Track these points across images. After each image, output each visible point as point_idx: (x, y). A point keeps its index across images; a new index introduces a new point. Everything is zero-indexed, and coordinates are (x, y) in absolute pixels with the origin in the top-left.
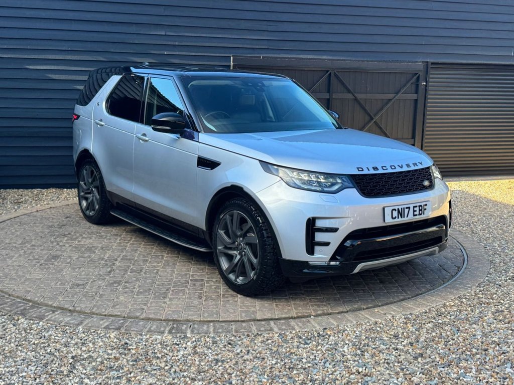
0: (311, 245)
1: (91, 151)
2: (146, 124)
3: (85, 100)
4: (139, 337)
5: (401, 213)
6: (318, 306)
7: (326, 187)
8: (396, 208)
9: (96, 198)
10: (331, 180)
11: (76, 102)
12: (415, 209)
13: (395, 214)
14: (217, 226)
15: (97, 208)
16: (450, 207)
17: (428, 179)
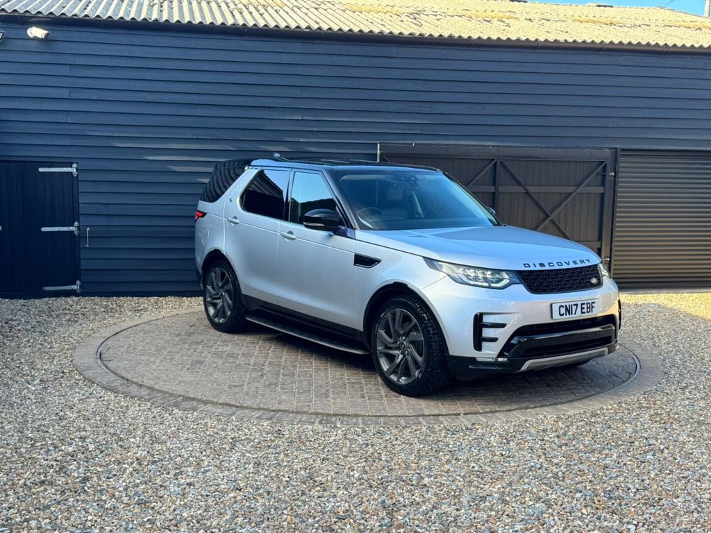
0: (478, 341)
1: (224, 252)
2: (291, 221)
3: (214, 195)
4: (291, 426)
5: (568, 310)
6: (486, 405)
7: (493, 282)
8: (564, 304)
9: (228, 303)
10: (497, 276)
11: (199, 198)
12: (583, 306)
13: (563, 310)
14: (377, 325)
15: (229, 313)
16: (620, 307)
17: (595, 277)
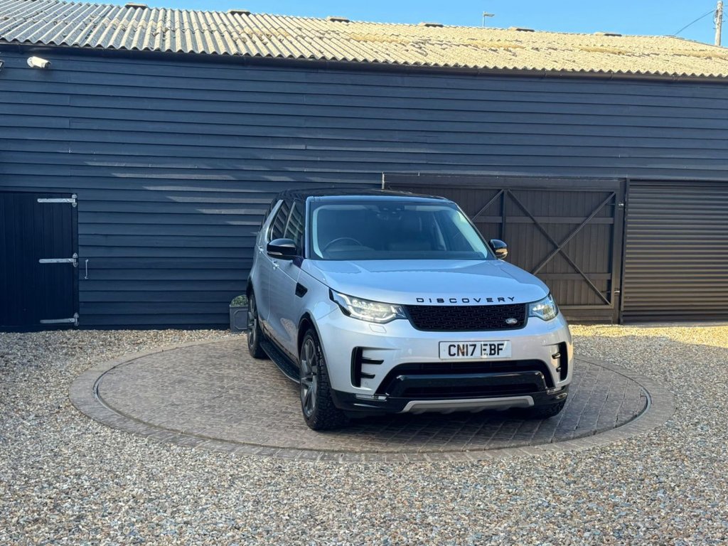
0: (357, 377)
4: (291, 462)
5: (462, 351)
8: (455, 344)
10: (386, 310)
12: (484, 347)
13: (454, 350)
